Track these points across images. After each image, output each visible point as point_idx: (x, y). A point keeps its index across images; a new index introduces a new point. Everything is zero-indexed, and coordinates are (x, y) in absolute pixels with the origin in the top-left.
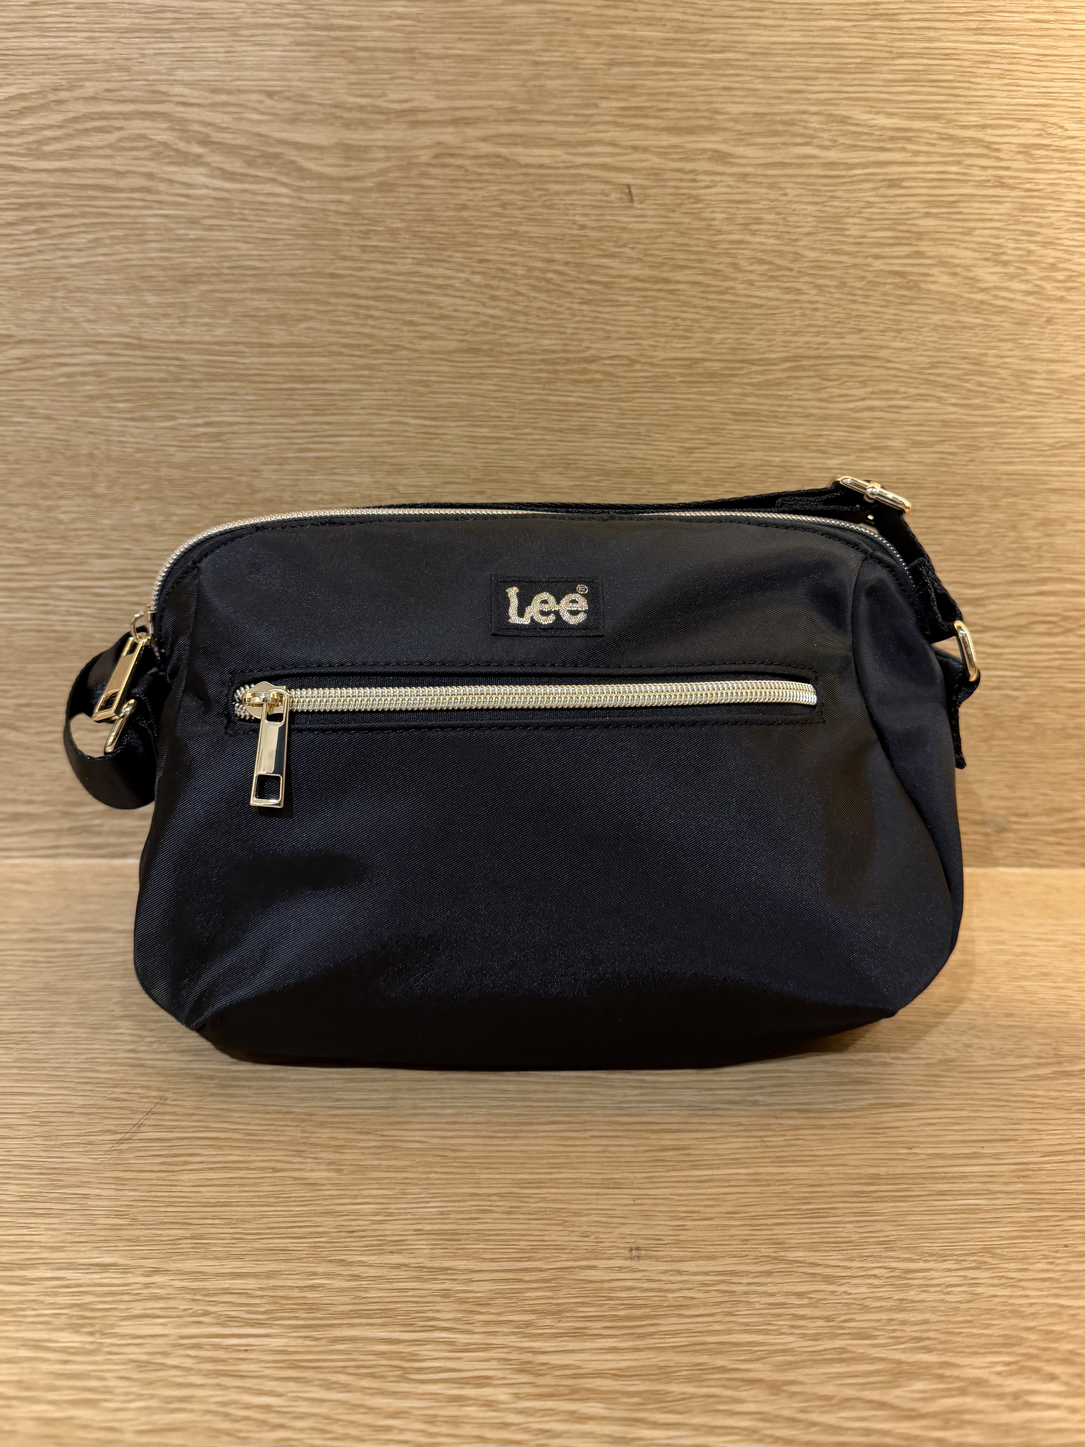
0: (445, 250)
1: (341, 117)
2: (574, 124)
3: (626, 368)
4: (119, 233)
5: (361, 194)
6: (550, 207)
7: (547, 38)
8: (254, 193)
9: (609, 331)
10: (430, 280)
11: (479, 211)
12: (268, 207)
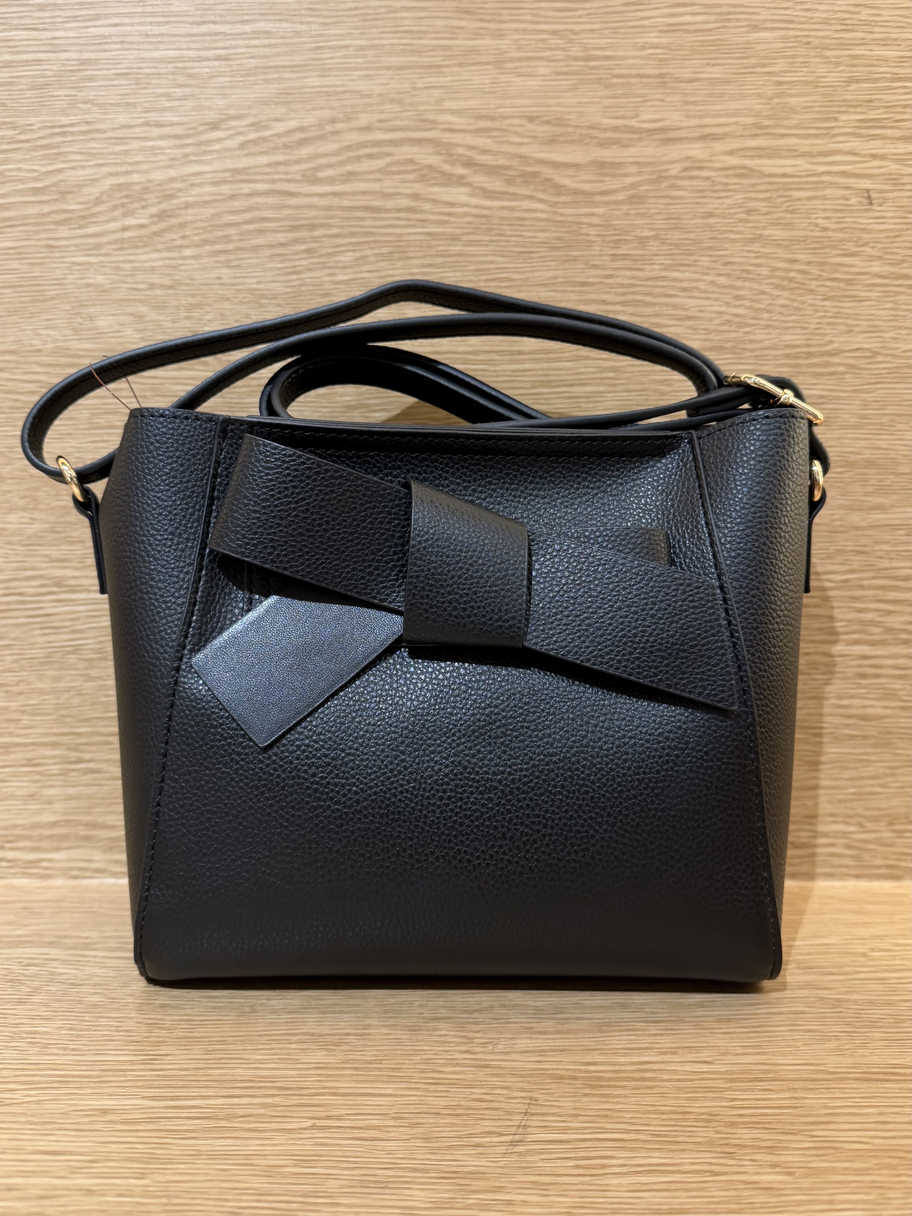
0: (692, 255)
1: (595, 137)
2: (816, 136)
3: (868, 360)
4: (385, 250)
5: (612, 207)
6: (792, 212)
7: (789, 60)
8: (512, 209)
9: (851, 326)
10: (678, 284)
11: (724, 217)
12: (525, 223)
